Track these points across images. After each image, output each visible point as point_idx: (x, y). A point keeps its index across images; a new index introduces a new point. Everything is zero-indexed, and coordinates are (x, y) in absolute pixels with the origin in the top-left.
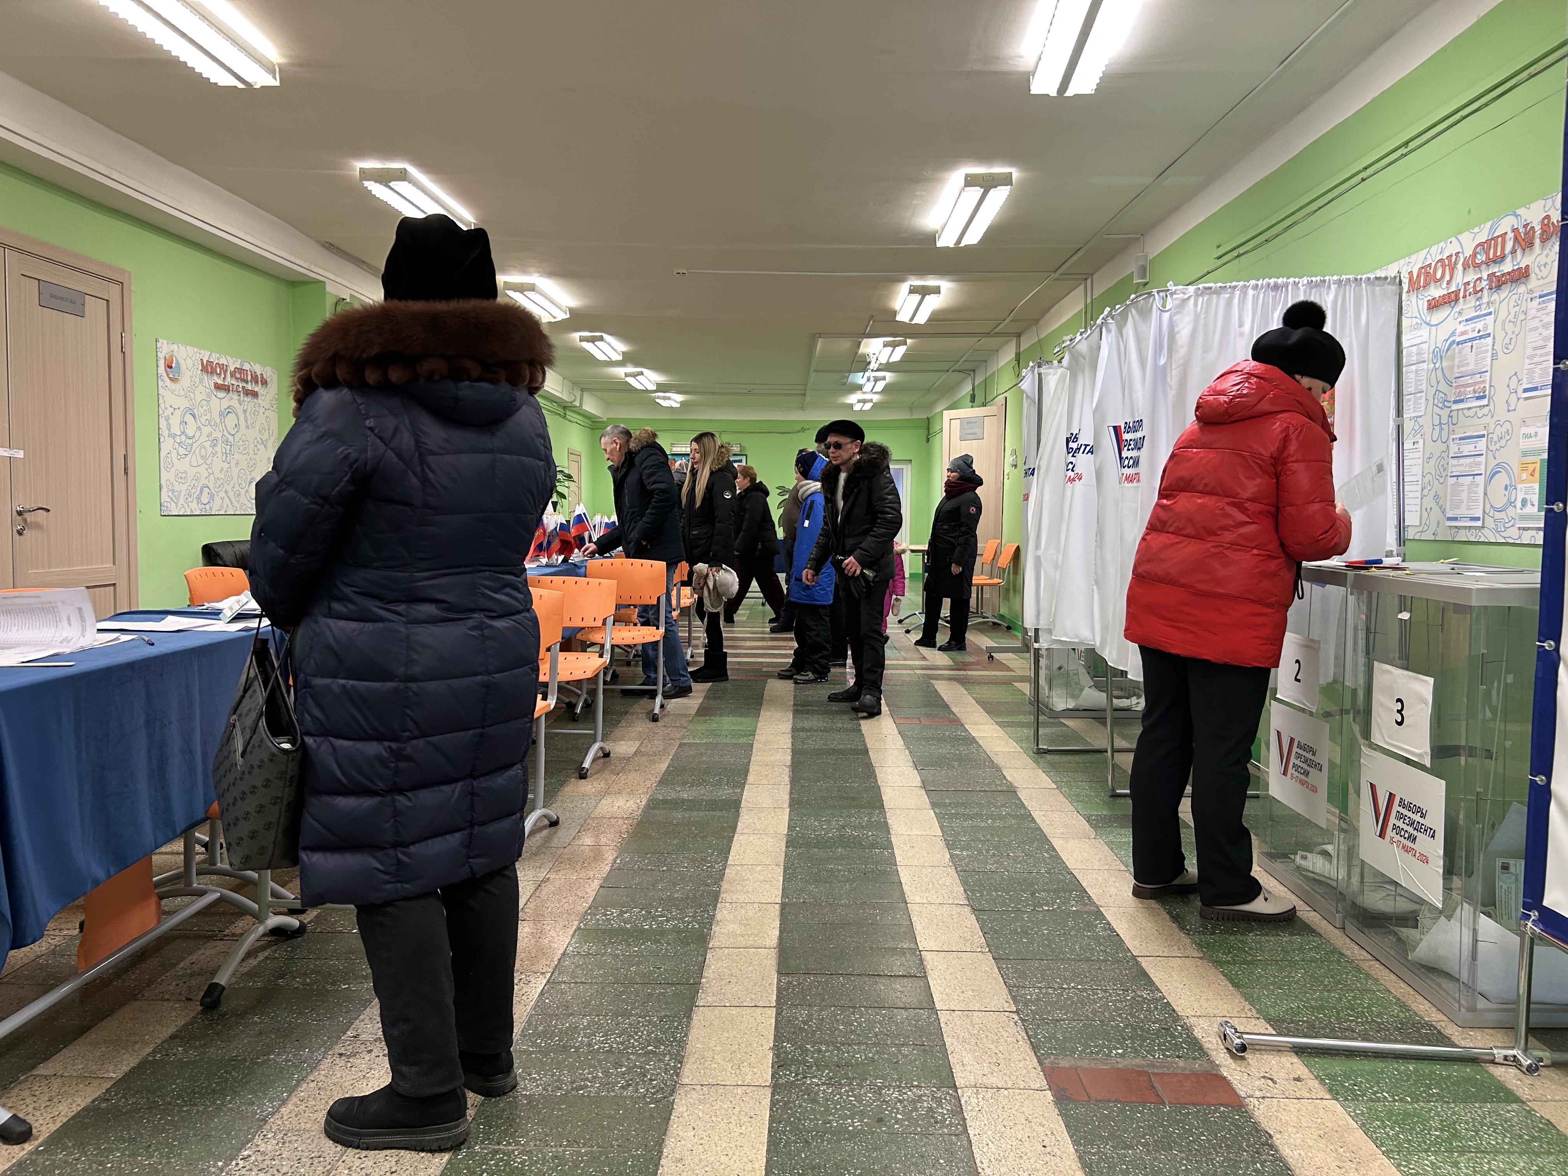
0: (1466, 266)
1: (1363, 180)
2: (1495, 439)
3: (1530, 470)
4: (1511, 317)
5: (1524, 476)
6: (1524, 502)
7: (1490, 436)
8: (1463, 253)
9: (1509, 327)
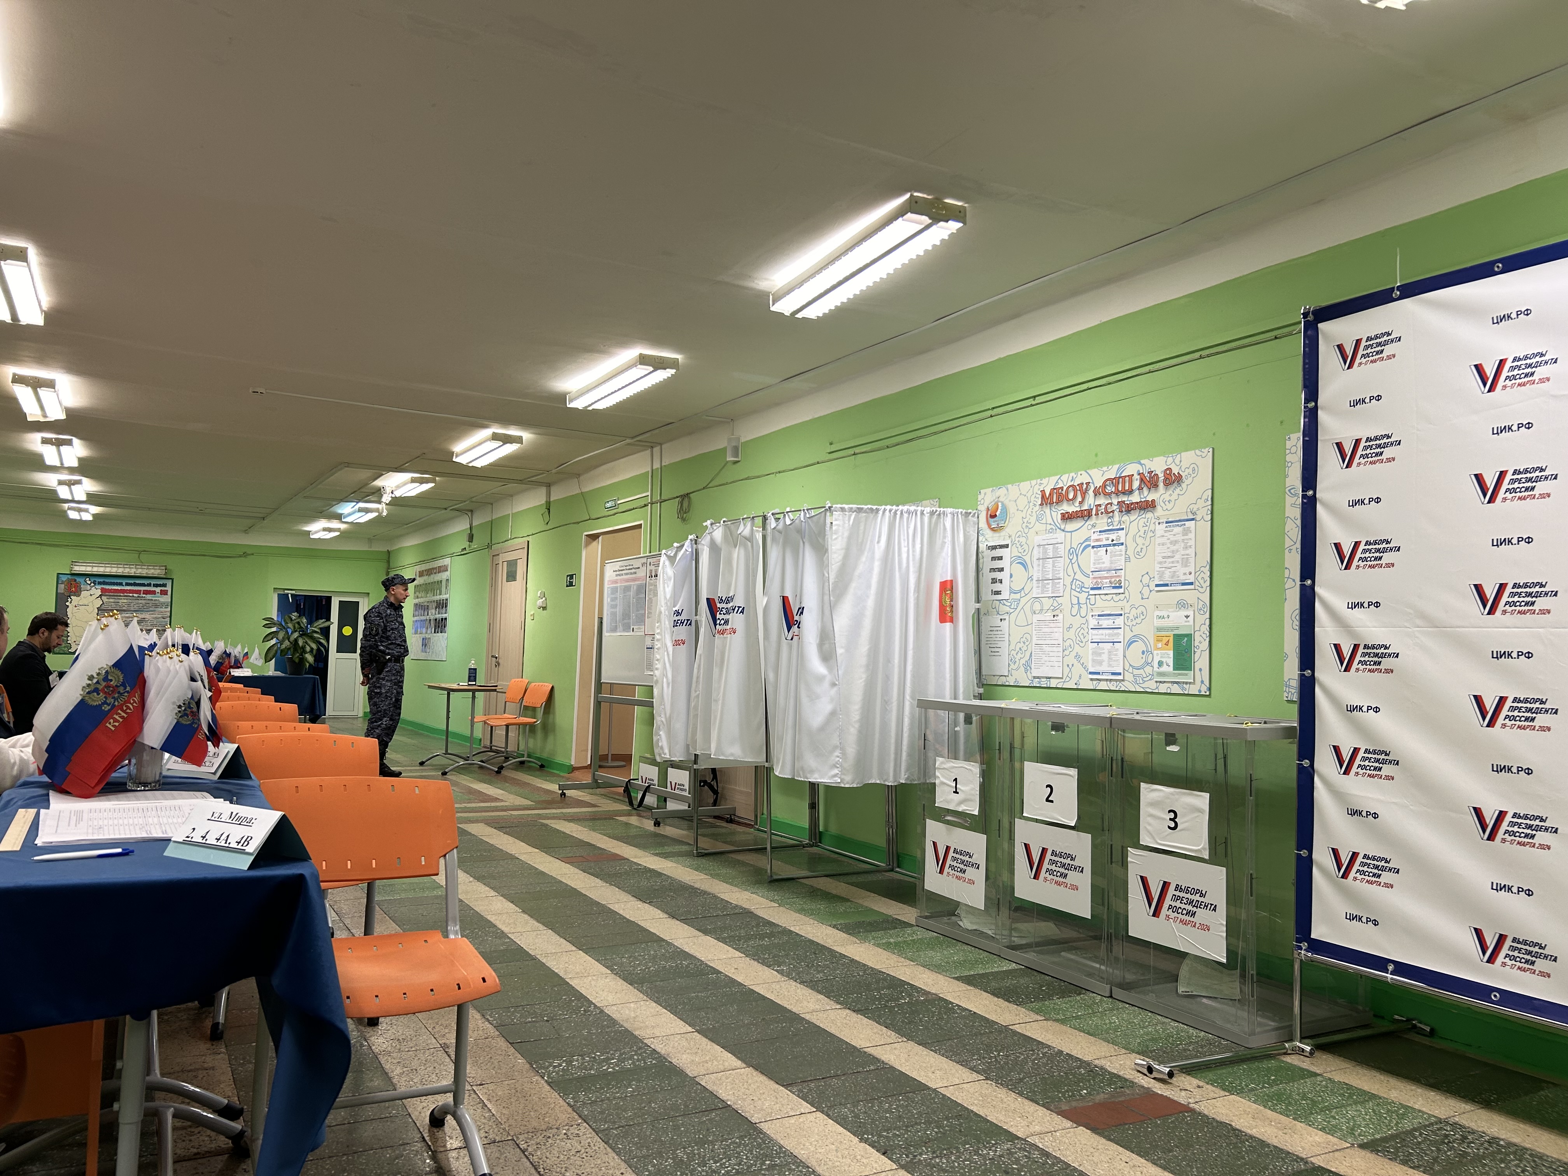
0: (1097, 493)
1: (991, 416)
2: (1131, 617)
3: (1164, 642)
4: (1141, 533)
5: (1160, 645)
6: (1160, 664)
7: (1126, 615)
8: (1093, 483)
9: (1140, 541)
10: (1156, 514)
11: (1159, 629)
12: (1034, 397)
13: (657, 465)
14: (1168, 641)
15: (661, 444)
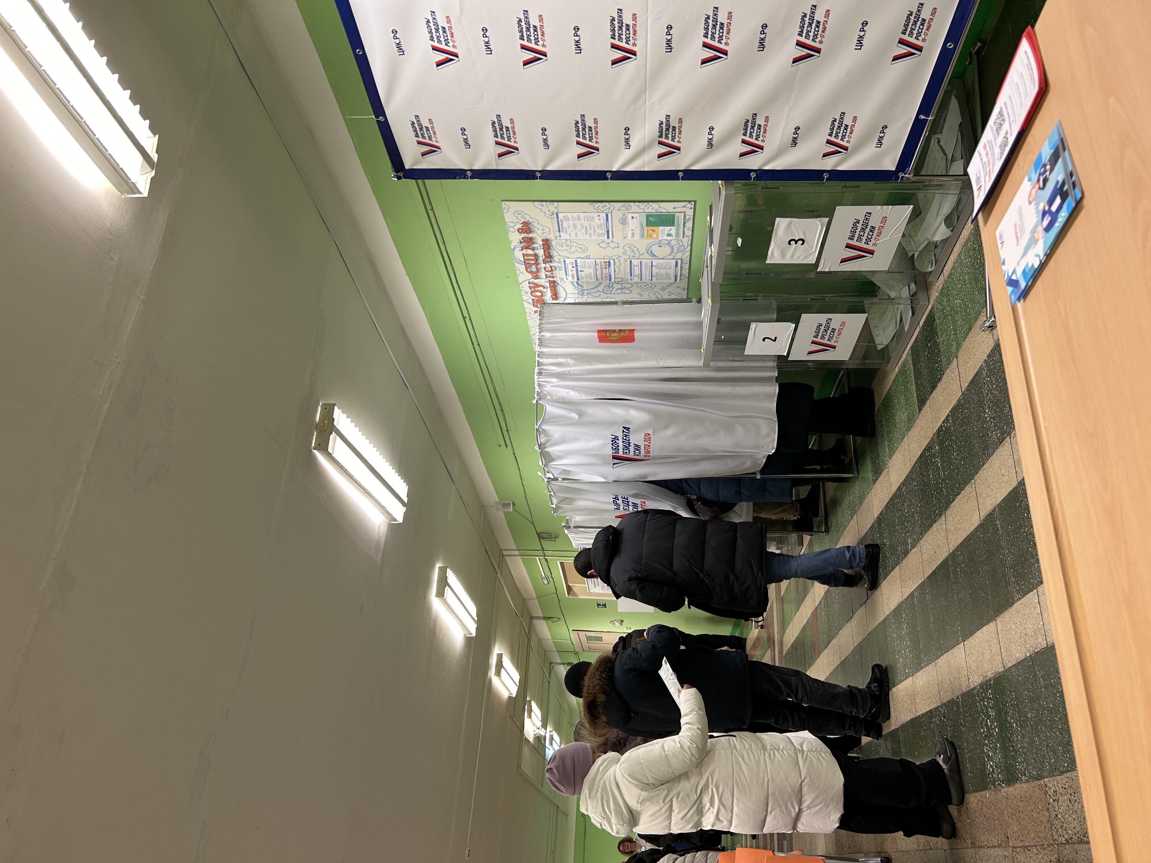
0: (537, 277)
1: (479, 345)
2: (633, 254)
3: (652, 232)
4: (568, 248)
5: (655, 236)
6: (669, 235)
7: (631, 257)
8: (529, 280)
9: (573, 249)
10: (553, 238)
11: (642, 236)
12: (464, 317)
13: (517, 553)
14: (652, 230)
15: (501, 550)
